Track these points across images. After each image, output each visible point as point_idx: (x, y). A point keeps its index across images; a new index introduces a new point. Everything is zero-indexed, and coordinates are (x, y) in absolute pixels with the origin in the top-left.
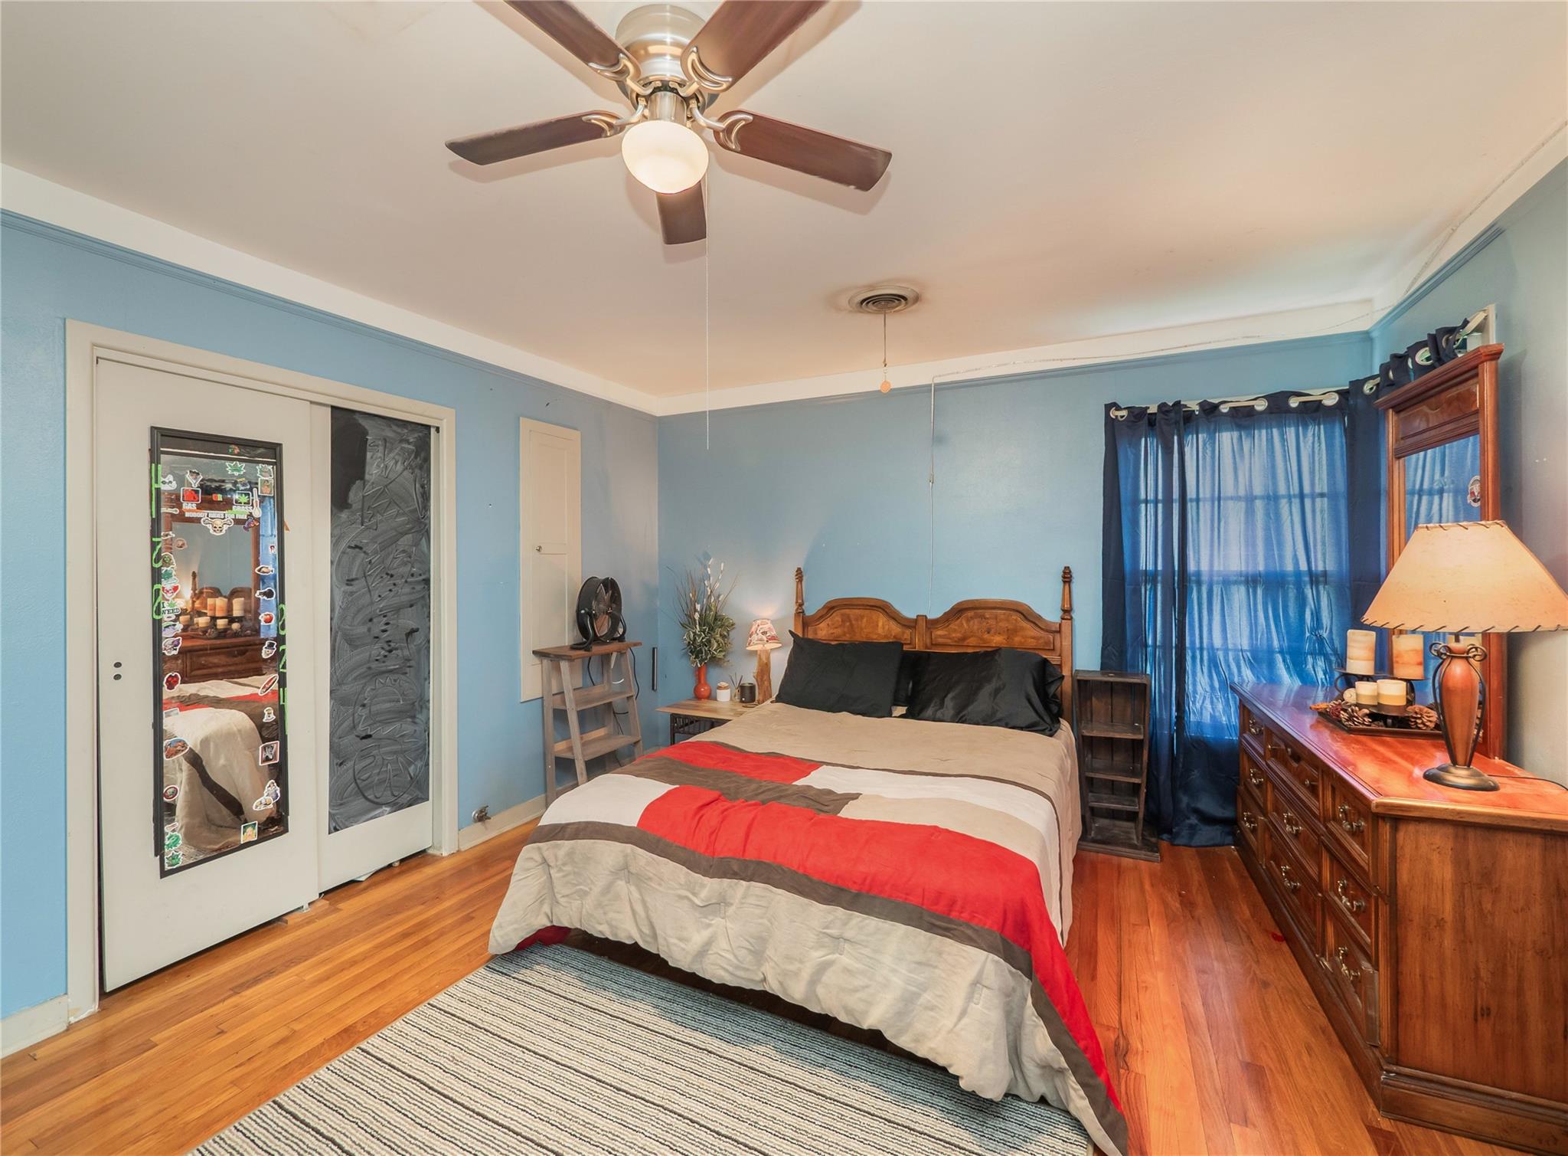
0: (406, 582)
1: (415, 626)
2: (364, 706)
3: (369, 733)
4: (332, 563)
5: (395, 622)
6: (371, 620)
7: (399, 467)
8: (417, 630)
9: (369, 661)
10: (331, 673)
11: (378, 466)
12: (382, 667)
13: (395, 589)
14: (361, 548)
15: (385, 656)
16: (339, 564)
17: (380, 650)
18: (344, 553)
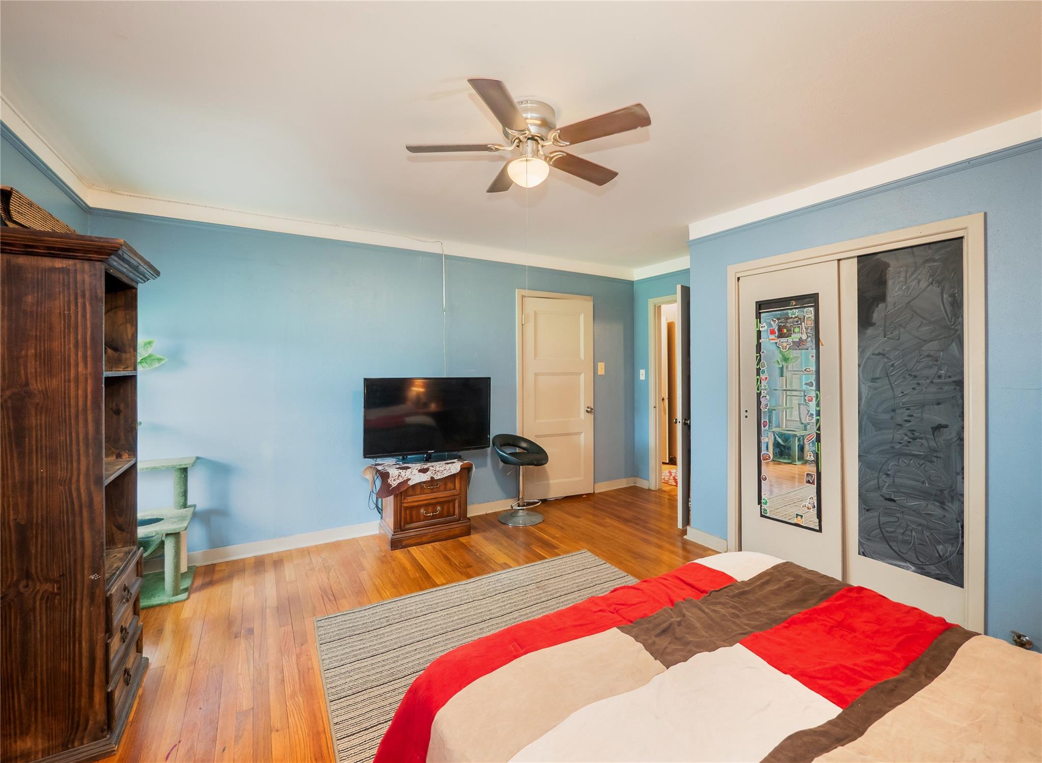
0: (932, 382)
1: (944, 422)
2: (888, 475)
3: (893, 497)
4: (859, 366)
5: (919, 415)
6: (894, 410)
7: (923, 284)
8: (946, 426)
9: (891, 443)
10: (859, 443)
11: (900, 289)
12: (906, 450)
13: (918, 388)
14: (884, 355)
15: (909, 442)
16: (864, 367)
17: (904, 436)
18: (868, 358)
